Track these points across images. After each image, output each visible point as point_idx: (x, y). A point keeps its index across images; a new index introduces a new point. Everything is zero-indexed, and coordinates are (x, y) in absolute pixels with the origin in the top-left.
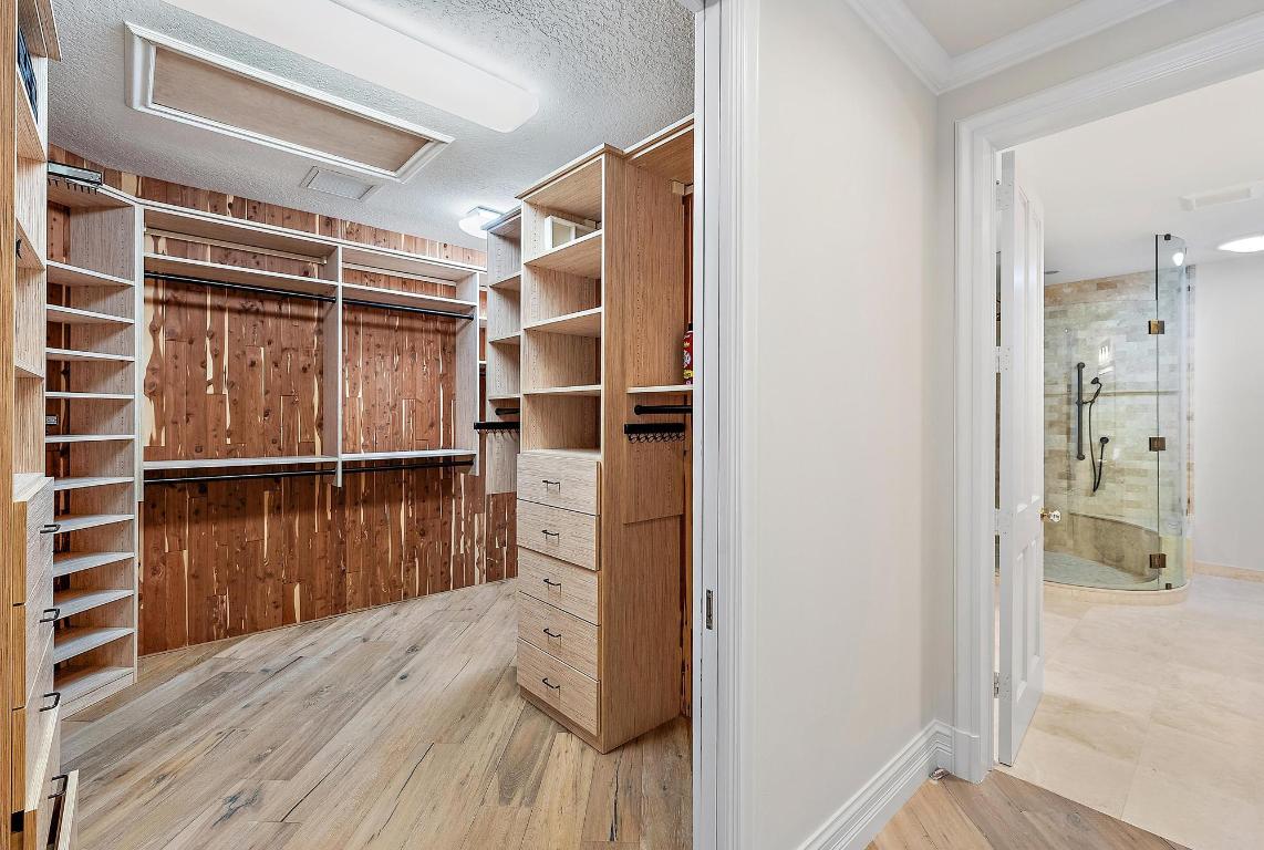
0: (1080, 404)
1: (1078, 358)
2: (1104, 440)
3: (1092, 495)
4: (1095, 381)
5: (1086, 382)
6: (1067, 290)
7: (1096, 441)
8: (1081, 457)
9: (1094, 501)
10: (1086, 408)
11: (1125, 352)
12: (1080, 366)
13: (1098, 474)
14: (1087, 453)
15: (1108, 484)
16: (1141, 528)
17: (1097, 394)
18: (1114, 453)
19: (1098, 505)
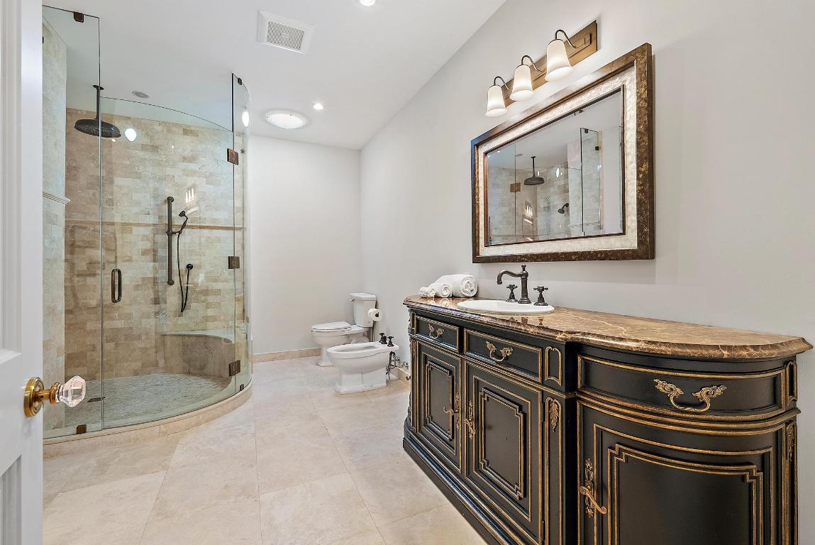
0: (170, 234)
1: (169, 192)
2: (190, 267)
3: (180, 316)
4: (182, 214)
5: (175, 215)
6: (159, 128)
7: (183, 267)
8: (170, 282)
9: (182, 320)
10: (175, 238)
11: (205, 193)
12: (170, 200)
13: (185, 297)
14: (176, 279)
15: (193, 305)
16: (220, 339)
17: (184, 226)
18: (199, 278)
19: (185, 324)
